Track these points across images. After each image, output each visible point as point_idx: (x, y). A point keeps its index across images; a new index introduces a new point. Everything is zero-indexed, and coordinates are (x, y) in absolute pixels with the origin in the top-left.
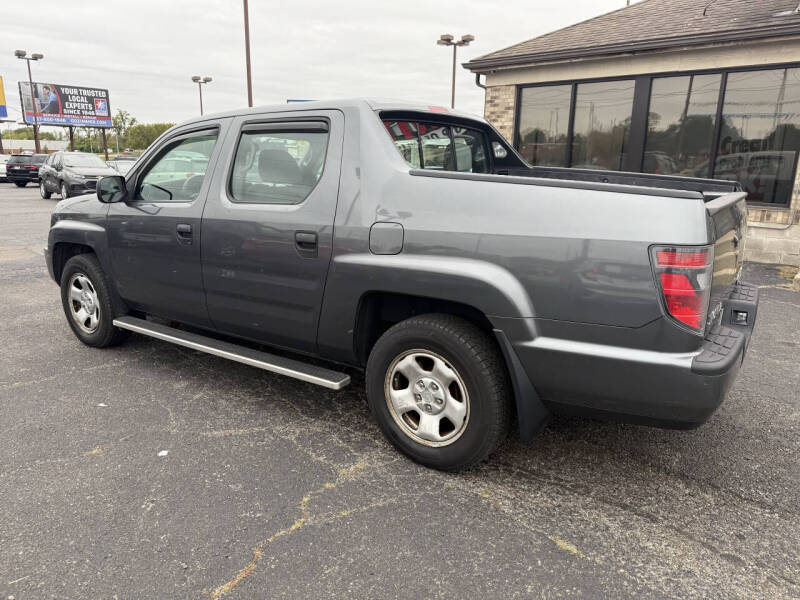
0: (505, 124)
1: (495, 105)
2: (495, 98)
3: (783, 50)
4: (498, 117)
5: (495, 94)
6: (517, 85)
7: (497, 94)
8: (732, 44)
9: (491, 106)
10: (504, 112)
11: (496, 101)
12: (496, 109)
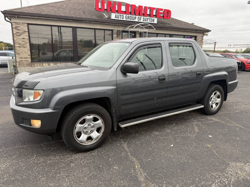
0: (25, 37)
1: (18, 30)
2: (18, 27)
3: (107, 26)
4: (21, 34)
5: (17, 25)
6: (27, 24)
7: (18, 26)
8: (98, 23)
9: (16, 30)
10: (23, 33)
11: (18, 28)
12: (19, 31)
